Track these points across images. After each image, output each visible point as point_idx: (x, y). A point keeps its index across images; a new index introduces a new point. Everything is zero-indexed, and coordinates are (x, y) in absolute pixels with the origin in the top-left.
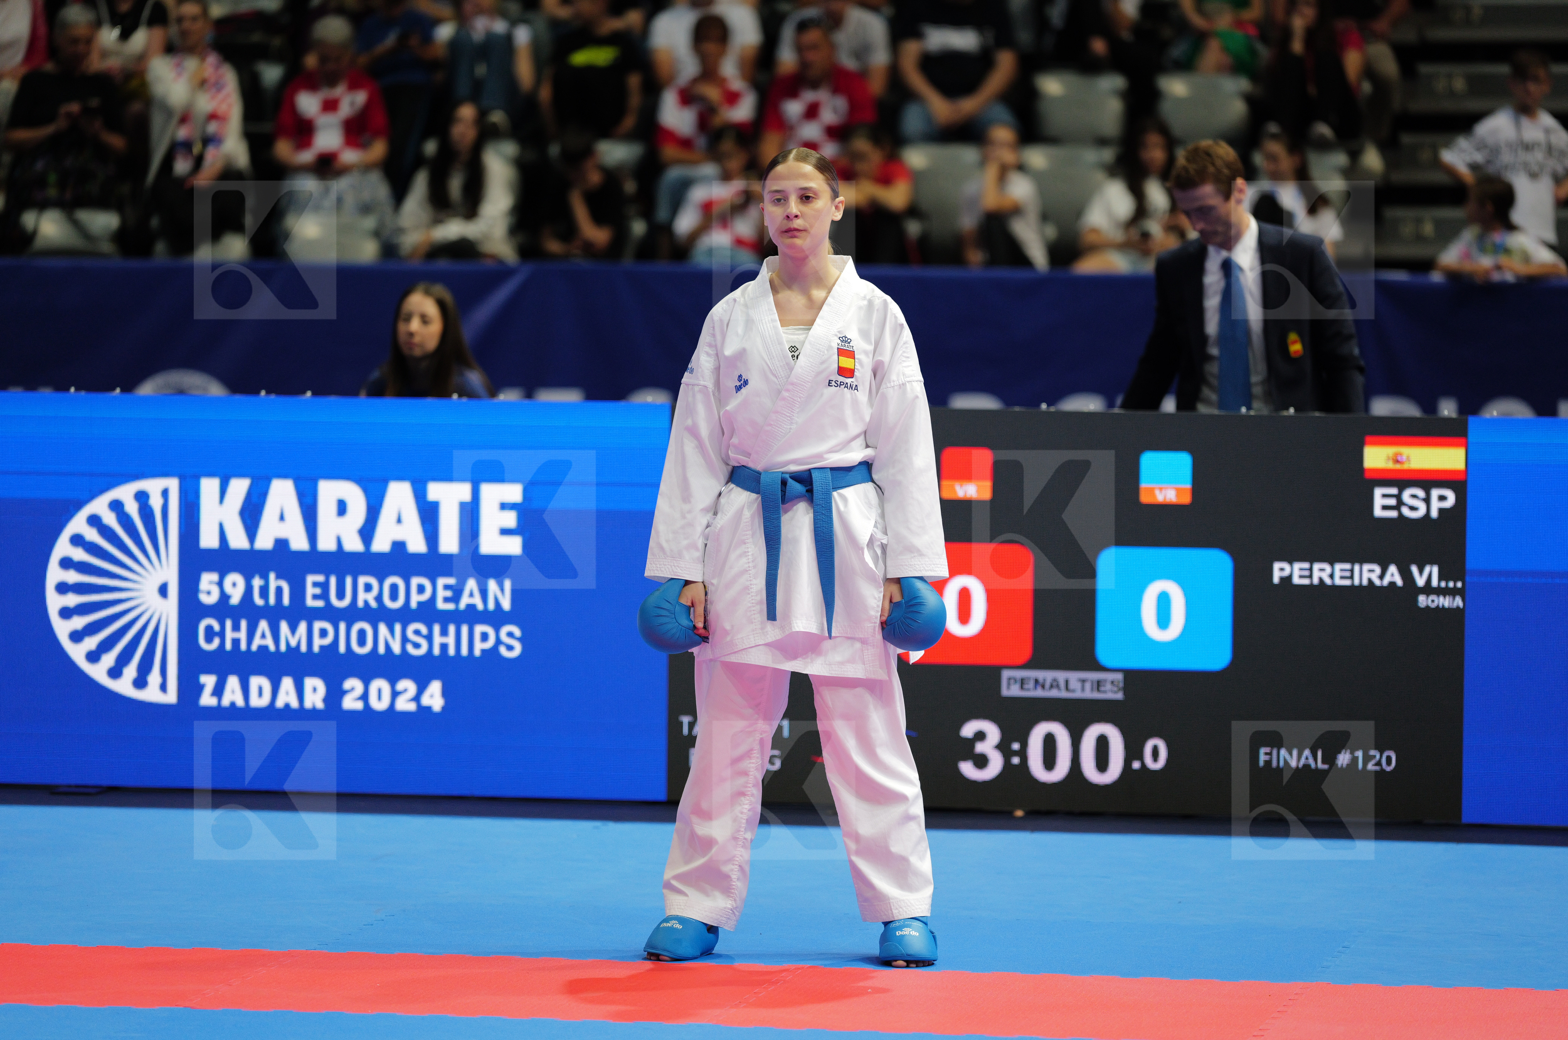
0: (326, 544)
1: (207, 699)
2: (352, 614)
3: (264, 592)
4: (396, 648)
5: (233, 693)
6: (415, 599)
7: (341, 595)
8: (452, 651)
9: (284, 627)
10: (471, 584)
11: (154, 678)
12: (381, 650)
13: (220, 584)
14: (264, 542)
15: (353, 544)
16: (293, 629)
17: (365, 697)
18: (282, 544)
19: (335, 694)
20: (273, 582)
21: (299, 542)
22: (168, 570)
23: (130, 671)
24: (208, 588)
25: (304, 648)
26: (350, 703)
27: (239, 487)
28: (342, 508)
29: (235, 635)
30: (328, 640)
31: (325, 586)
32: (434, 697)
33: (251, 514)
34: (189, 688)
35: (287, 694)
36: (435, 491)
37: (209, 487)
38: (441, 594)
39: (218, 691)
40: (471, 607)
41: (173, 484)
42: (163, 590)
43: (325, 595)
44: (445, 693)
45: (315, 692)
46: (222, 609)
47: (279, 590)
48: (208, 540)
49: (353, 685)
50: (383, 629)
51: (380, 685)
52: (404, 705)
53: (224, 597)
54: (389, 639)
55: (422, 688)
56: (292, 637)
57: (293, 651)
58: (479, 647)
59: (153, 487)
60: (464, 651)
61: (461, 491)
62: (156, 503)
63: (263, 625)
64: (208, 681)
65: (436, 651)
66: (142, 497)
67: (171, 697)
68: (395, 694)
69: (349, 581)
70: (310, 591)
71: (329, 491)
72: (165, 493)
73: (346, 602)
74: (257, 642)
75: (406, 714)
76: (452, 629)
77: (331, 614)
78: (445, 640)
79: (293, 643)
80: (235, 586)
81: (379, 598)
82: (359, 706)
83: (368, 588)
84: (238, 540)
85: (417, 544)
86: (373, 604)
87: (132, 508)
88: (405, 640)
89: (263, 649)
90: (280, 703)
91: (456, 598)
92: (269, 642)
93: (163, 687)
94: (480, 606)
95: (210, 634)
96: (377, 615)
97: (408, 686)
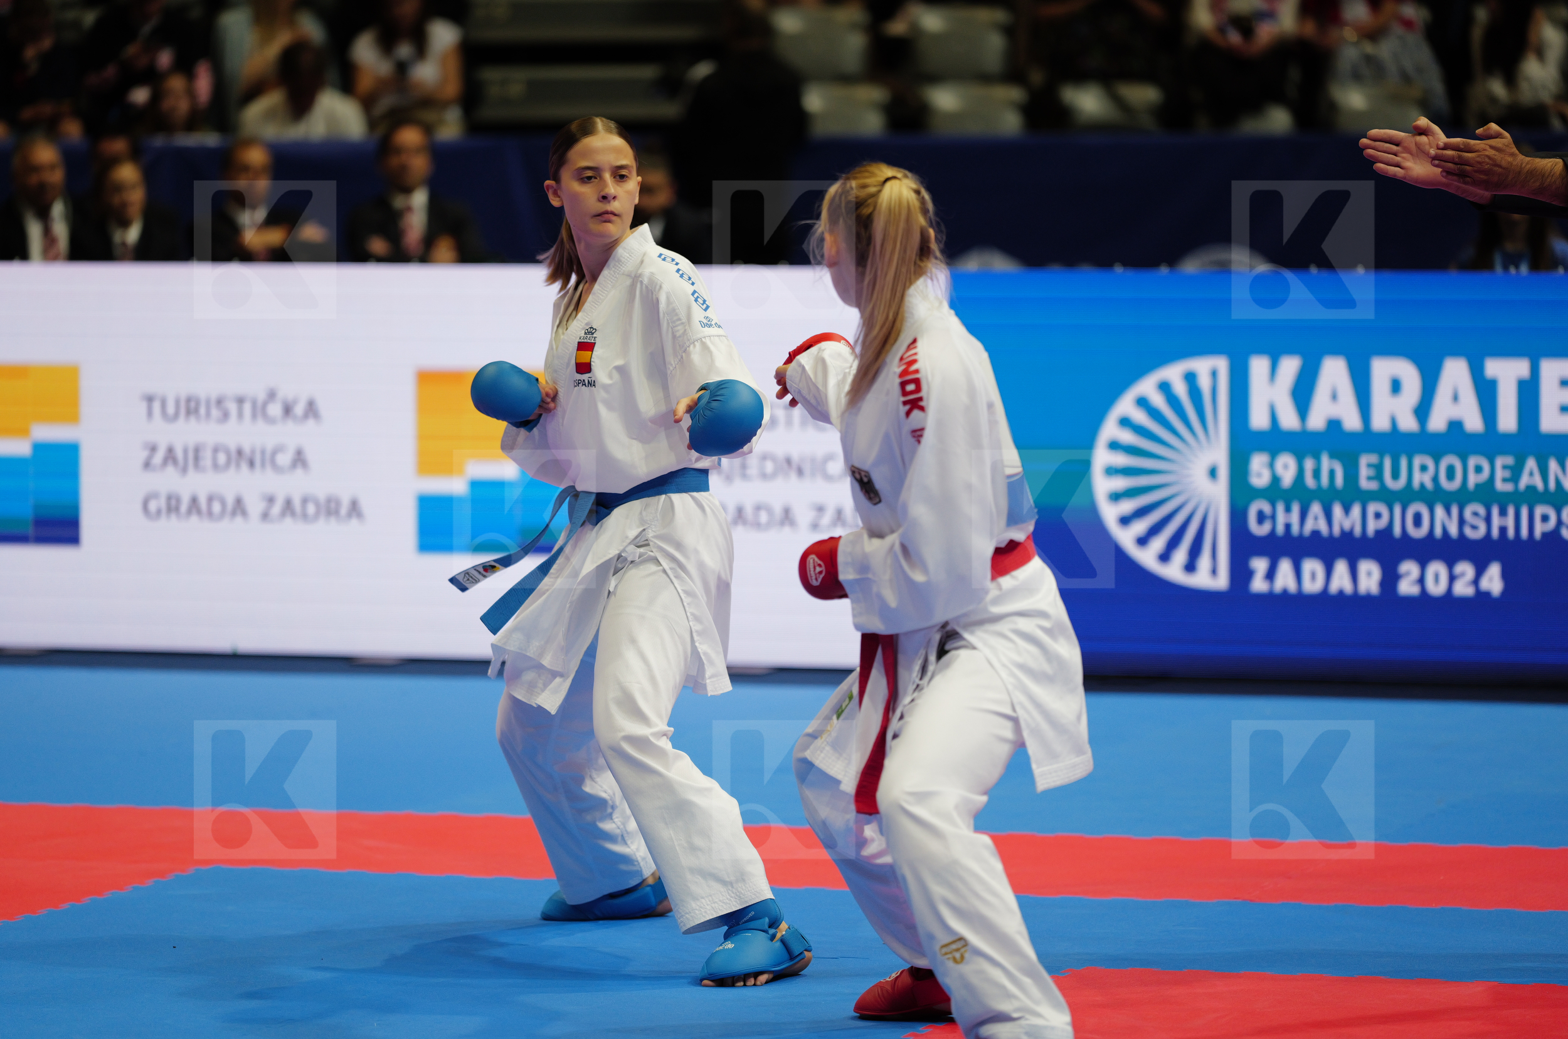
0: (1380, 422)
1: (1258, 584)
2: (1407, 496)
3: (1317, 474)
4: (1453, 531)
5: (1285, 578)
6: (1473, 480)
7: (1395, 475)
8: (1511, 533)
9: (1337, 511)
10: (1531, 464)
11: (1204, 562)
12: (1438, 532)
13: (1271, 465)
14: (1317, 421)
15: (1408, 423)
16: (1347, 510)
17: (1421, 581)
18: (1334, 425)
19: (1390, 579)
20: (1326, 463)
21: (1352, 421)
22: (1218, 453)
23: (1180, 556)
24: (1259, 470)
25: (1358, 531)
26: (1407, 587)
27: (1290, 366)
28: (1396, 386)
29: (1286, 519)
30: (1383, 523)
31: (1378, 468)
32: (1493, 581)
33: (1302, 394)
34: (1240, 573)
35: (1341, 579)
36: (1494, 368)
37: (1259, 366)
38: (1499, 474)
39: (1270, 575)
40: (1531, 489)
41: (1222, 364)
42: (1213, 473)
43: (1378, 476)
44: (1505, 575)
45: (1370, 576)
46: (1274, 491)
47: (1332, 473)
48: (1259, 420)
49: (1409, 569)
50: (1440, 512)
51: (1437, 569)
52: (1463, 589)
53: (1276, 480)
54: (1444, 521)
55: (1480, 571)
56: (1347, 520)
57: (1347, 535)
58: (1539, 529)
59: (1202, 366)
60: (1524, 532)
61: (1520, 368)
62: (1204, 383)
63: (1316, 509)
64: (1260, 565)
65: (1495, 533)
66: (1190, 378)
67: (1222, 582)
68: (1452, 578)
69: (1404, 463)
70: (1364, 472)
71: (1383, 369)
72: (1214, 374)
73: (1402, 482)
74: (1309, 527)
75: (1463, 601)
76: (1511, 511)
77: (1387, 497)
78: (1503, 522)
79: (1347, 526)
80: (1287, 468)
81: (1435, 479)
82: (1415, 590)
83: (1424, 468)
84: (1289, 420)
85: (1474, 422)
86: (1429, 485)
87: (1180, 389)
88: (1462, 522)
89: (1316, 533)
90: (1334, 587)
91: (1515, 477)
92: (1323, 527)
93: (1214, 572)
94: (1540, 485)
95: (1261, 517)
96: (1433, 496)
97: (1466, 569)
